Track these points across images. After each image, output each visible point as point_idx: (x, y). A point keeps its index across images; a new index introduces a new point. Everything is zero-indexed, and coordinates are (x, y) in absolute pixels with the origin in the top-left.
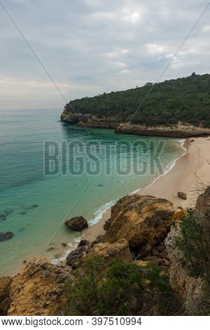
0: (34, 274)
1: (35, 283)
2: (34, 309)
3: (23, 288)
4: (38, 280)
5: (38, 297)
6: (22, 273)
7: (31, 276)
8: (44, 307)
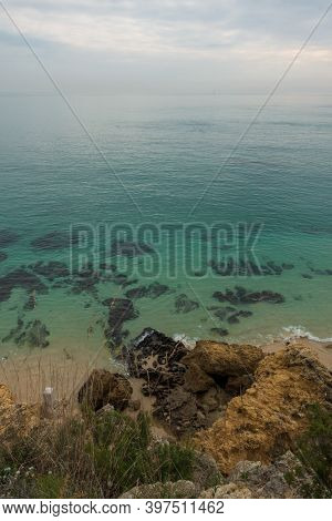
0: (293, 365)
1: (291, 379)
2: (278, 409)
3: (273, 374)
4: (297, 376)
5: (288, 398)
6: (278, 354)
7: (288, 366)
8: (293, 415)
